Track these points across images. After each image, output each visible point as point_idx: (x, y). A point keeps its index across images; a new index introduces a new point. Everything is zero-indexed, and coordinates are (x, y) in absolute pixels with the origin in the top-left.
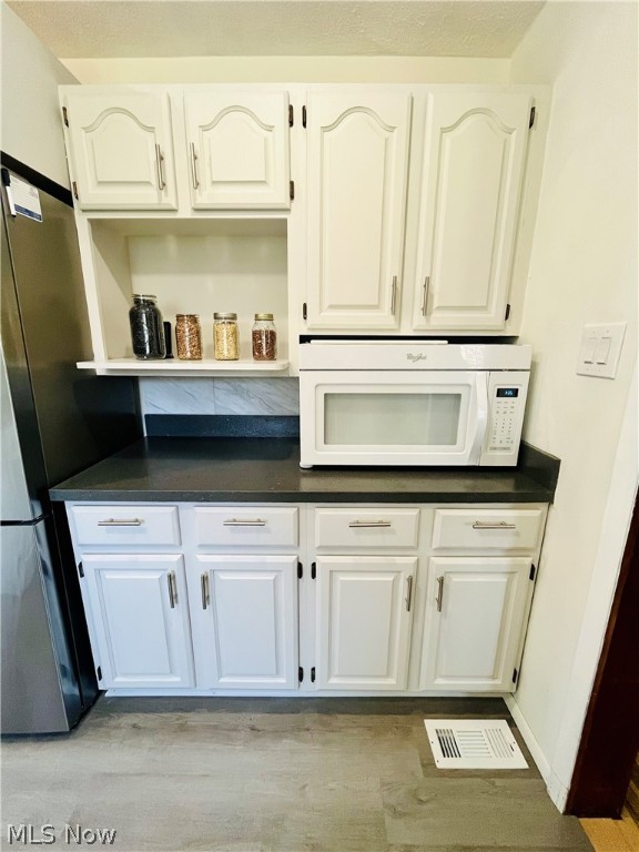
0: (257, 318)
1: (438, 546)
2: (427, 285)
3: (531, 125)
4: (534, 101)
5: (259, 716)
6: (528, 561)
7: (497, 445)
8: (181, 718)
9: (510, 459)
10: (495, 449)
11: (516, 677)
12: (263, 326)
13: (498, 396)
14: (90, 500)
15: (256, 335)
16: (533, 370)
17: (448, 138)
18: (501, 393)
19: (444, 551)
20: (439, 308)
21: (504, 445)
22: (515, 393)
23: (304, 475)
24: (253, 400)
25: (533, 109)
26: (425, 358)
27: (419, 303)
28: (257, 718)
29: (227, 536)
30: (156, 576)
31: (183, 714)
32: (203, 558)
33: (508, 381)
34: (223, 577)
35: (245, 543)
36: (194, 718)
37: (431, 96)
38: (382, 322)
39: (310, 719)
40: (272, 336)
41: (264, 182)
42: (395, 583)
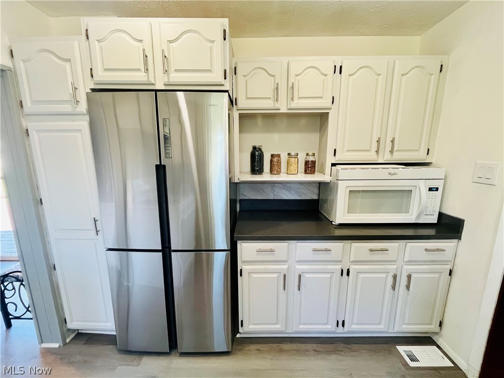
0: (307, 154)
1: (407, 260)
2: (393, 141)
3: (441, 71)
4: (442, 61)
5: (315, 345)
6: (449, 267)
7: (428, 213)
8: (279, 346)
9: (434, 219)
10: (427, 215)
11: (441, 324)
12: (311, 159)
13: (429, 190)
14: (252, 240)
15: (307, 163)
16: (445, 179)
17: (404, 78)
18: (430, 189)
19: (410, 262)
20: (397, 151)
21: (431, 213)
22: (437, 189)
23: (335, 228)
24: (292, 192)
25: (442, 65)
26: (397, 174)
27: (389, 148)
28: (315, 346)
29: (312, 256)
30: (276, 275)
31: (279, 345)
32: (298, 267)
33: (434, 184)
34: (307, 275)
35: (320, 259)
36: (286, 346)
37: (397, 62)
38: (371, 157)
39: (341, 346)
40: (314, 163)
41: (322, 97)
42: (386, 277)
